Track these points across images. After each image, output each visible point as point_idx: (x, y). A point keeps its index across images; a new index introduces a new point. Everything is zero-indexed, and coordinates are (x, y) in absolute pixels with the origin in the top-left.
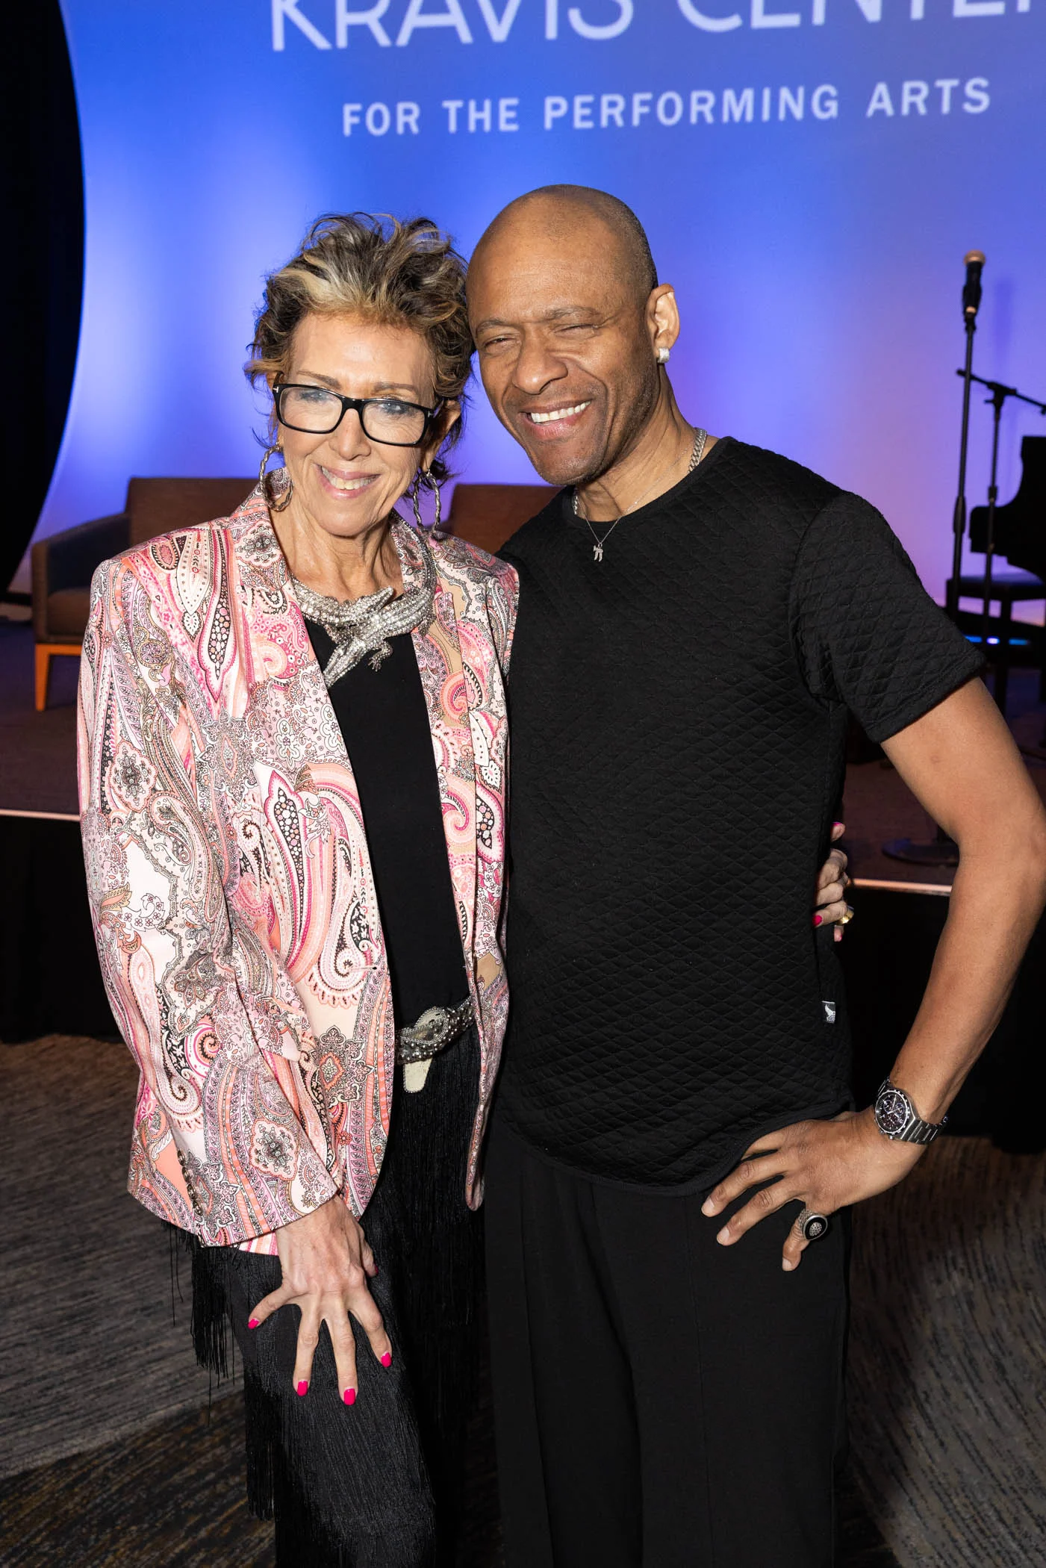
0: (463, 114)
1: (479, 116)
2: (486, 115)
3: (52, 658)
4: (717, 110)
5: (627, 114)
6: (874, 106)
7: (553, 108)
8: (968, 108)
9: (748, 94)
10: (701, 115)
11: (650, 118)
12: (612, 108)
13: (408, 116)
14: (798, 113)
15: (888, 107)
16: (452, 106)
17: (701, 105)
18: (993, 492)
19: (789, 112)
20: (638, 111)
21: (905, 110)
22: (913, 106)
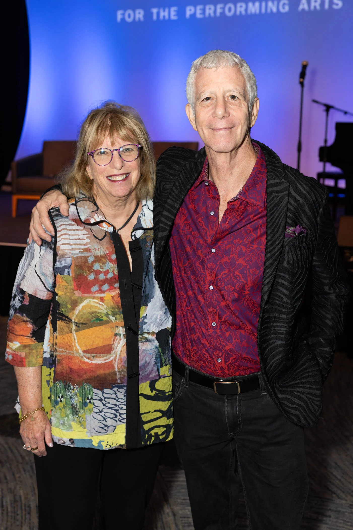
0: (158, 14)
1: (164, 14)
2: (166, 14)
3: (19, 201)
4: (246, 10)
5: (215, 12)
6: (301, 7)
7: (189, 11)
8: (335, 7)
9: (257, 4)
10: (241, 12)
11: (223, 13)
12: (210, 10)
13: (140, 14)
14: (275, 10)
15: (306, 7)
16: (155, 11)
17: (241, 8)
18: (326, 141)
19: (271, 10)
20: (219, 11)
21: (312, 8)
22: (315, 7)
